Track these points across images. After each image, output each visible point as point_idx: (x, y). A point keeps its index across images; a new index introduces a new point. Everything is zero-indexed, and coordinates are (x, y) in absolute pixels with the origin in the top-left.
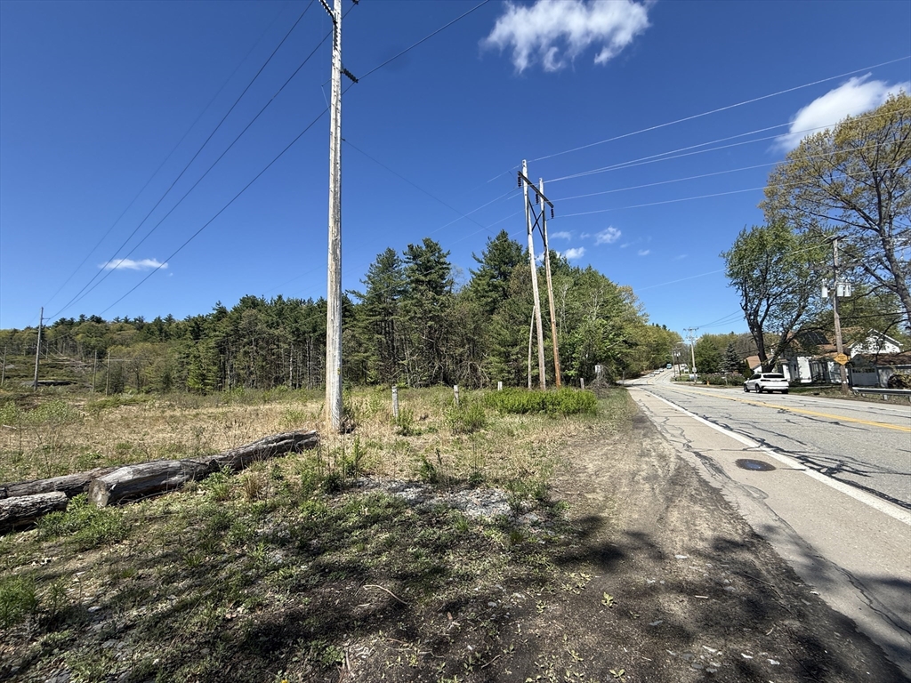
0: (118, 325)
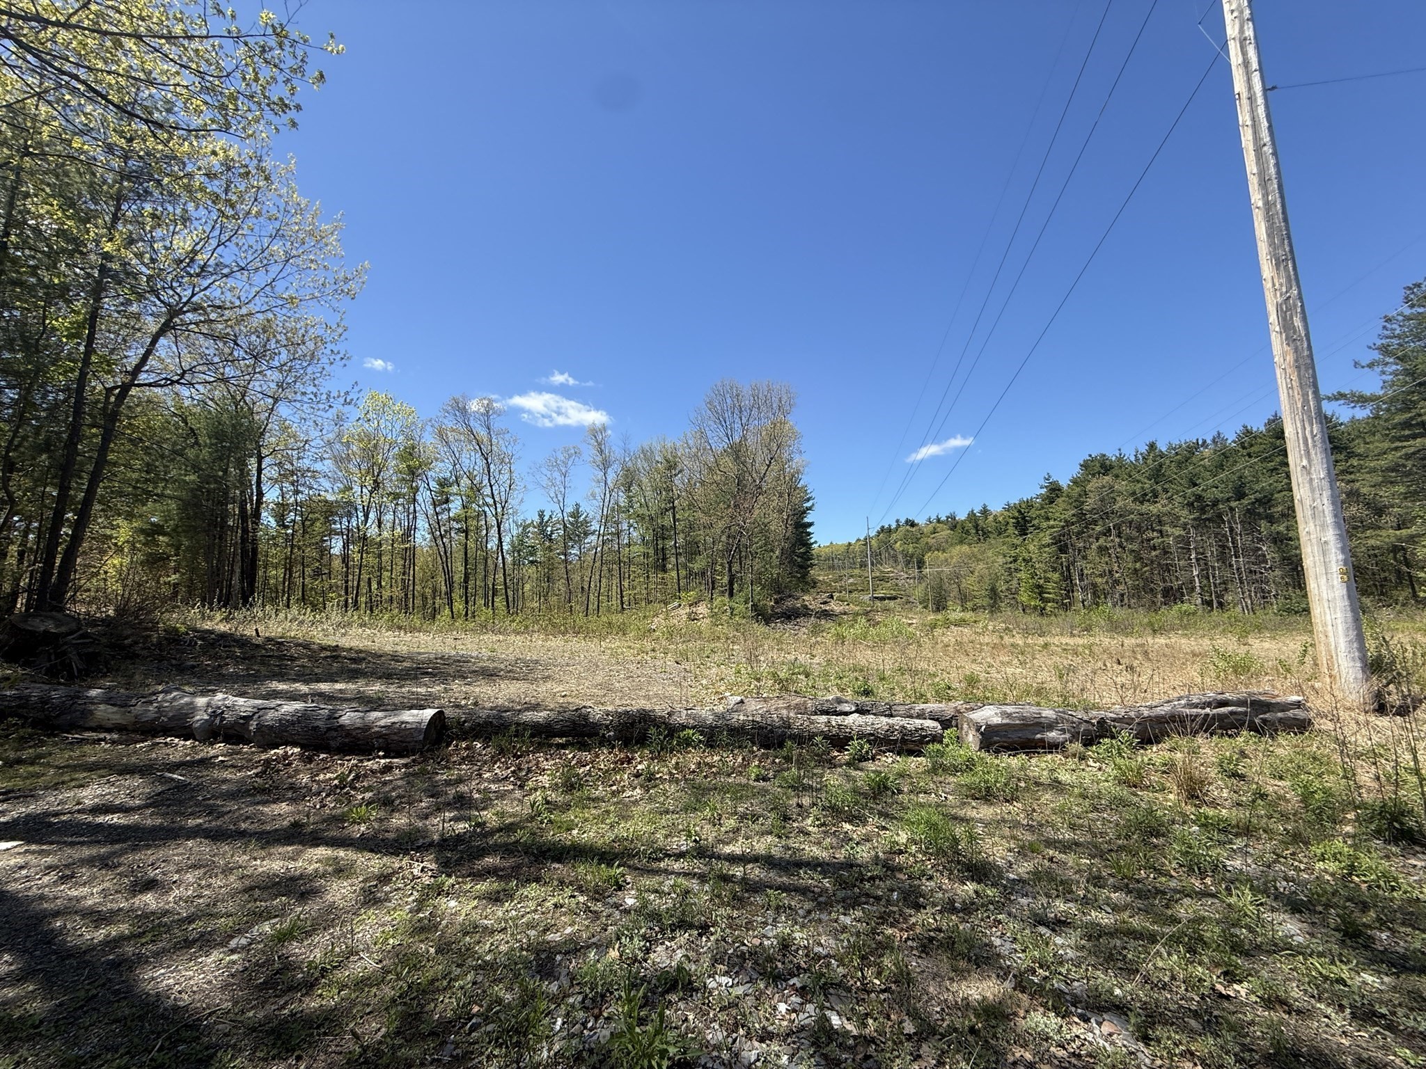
0: (931, 527)
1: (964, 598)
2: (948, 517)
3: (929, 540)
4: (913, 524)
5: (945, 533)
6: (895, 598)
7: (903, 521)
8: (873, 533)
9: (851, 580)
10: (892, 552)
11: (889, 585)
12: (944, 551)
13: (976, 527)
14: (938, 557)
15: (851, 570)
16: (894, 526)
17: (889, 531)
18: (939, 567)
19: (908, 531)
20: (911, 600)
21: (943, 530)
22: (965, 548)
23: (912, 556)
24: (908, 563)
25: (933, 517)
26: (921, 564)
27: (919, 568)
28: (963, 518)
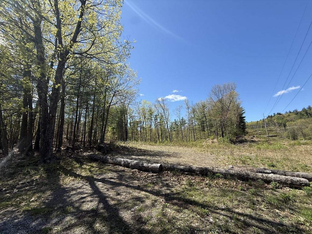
0: (287, 114)
1: (305, 136)
2: (294, 111)
3: (287, 118)
4: (280, 114)
5: (293, 116)
6: (276, 136)
7: (276, 113)
8: (265, 118)
9: (260, 131)
10: (273, 123)
11: (273, 132)
12: (294, 121)
13: (307, 113)
14: (292, 123)
15: (259, 129)
16: (273, 115)
17: (271, 117)
18: (292, 126)
19: (278, 116)
20: (283, 136)
21: (292, 115)
22: (303, 120)
23: (281, 124)
24: (280, 126)
25: (288, 111)
26: (285, 126)
27: (284, 127)
28: (300, 111)
